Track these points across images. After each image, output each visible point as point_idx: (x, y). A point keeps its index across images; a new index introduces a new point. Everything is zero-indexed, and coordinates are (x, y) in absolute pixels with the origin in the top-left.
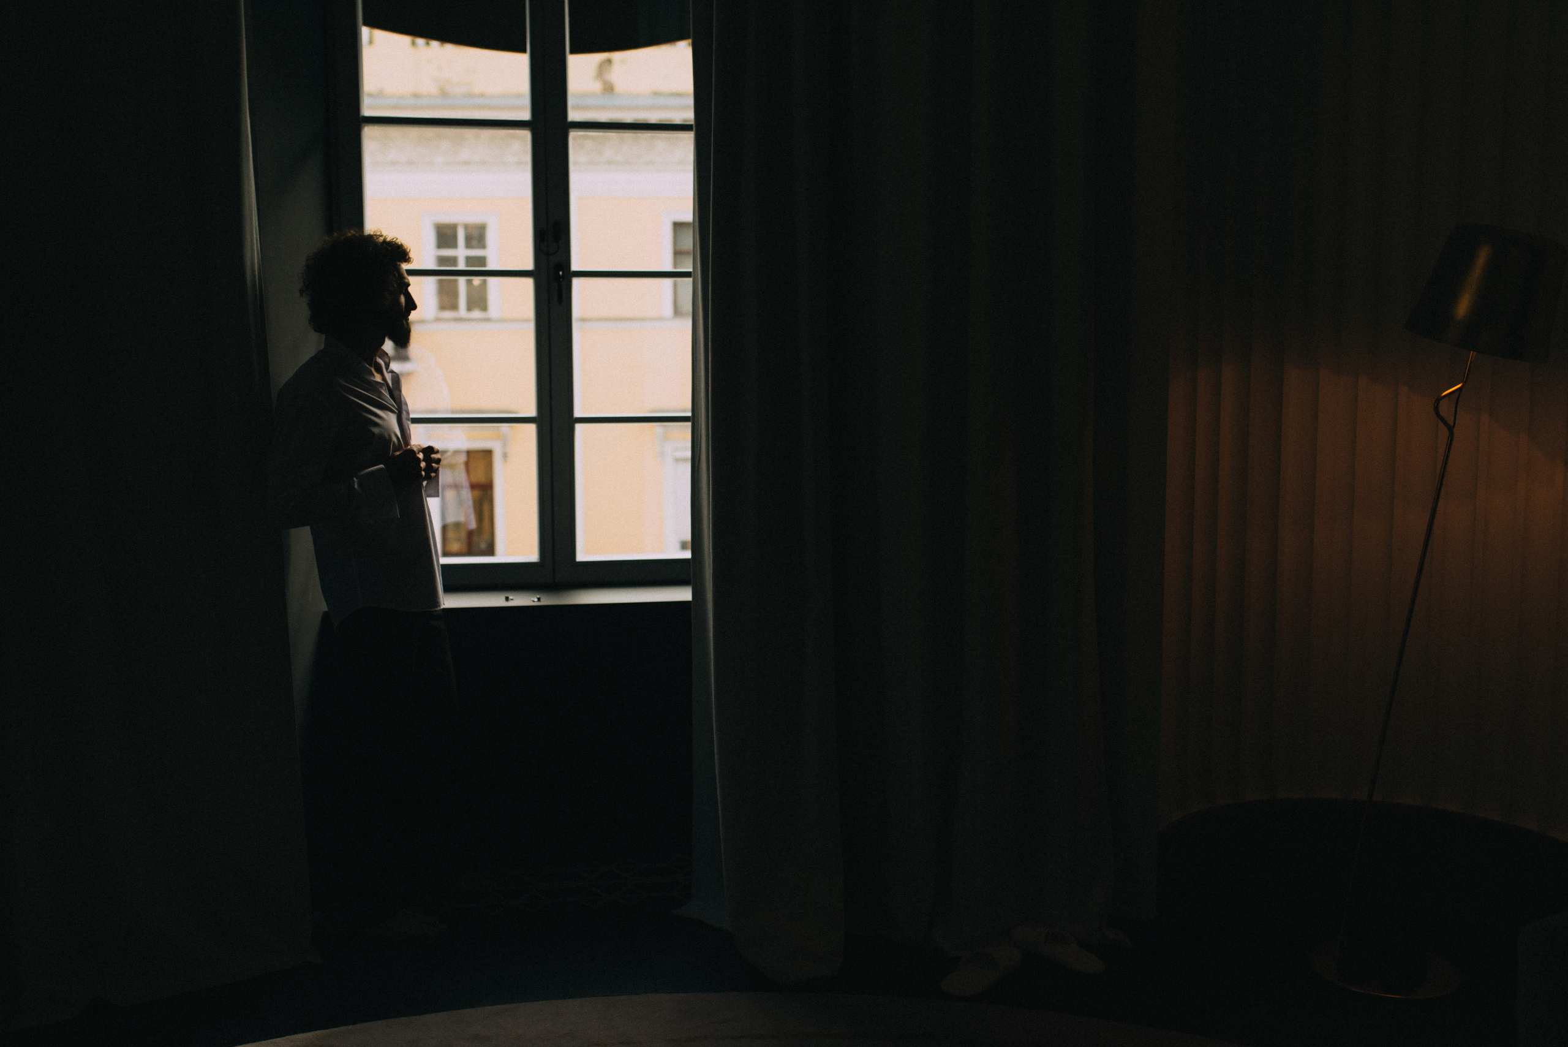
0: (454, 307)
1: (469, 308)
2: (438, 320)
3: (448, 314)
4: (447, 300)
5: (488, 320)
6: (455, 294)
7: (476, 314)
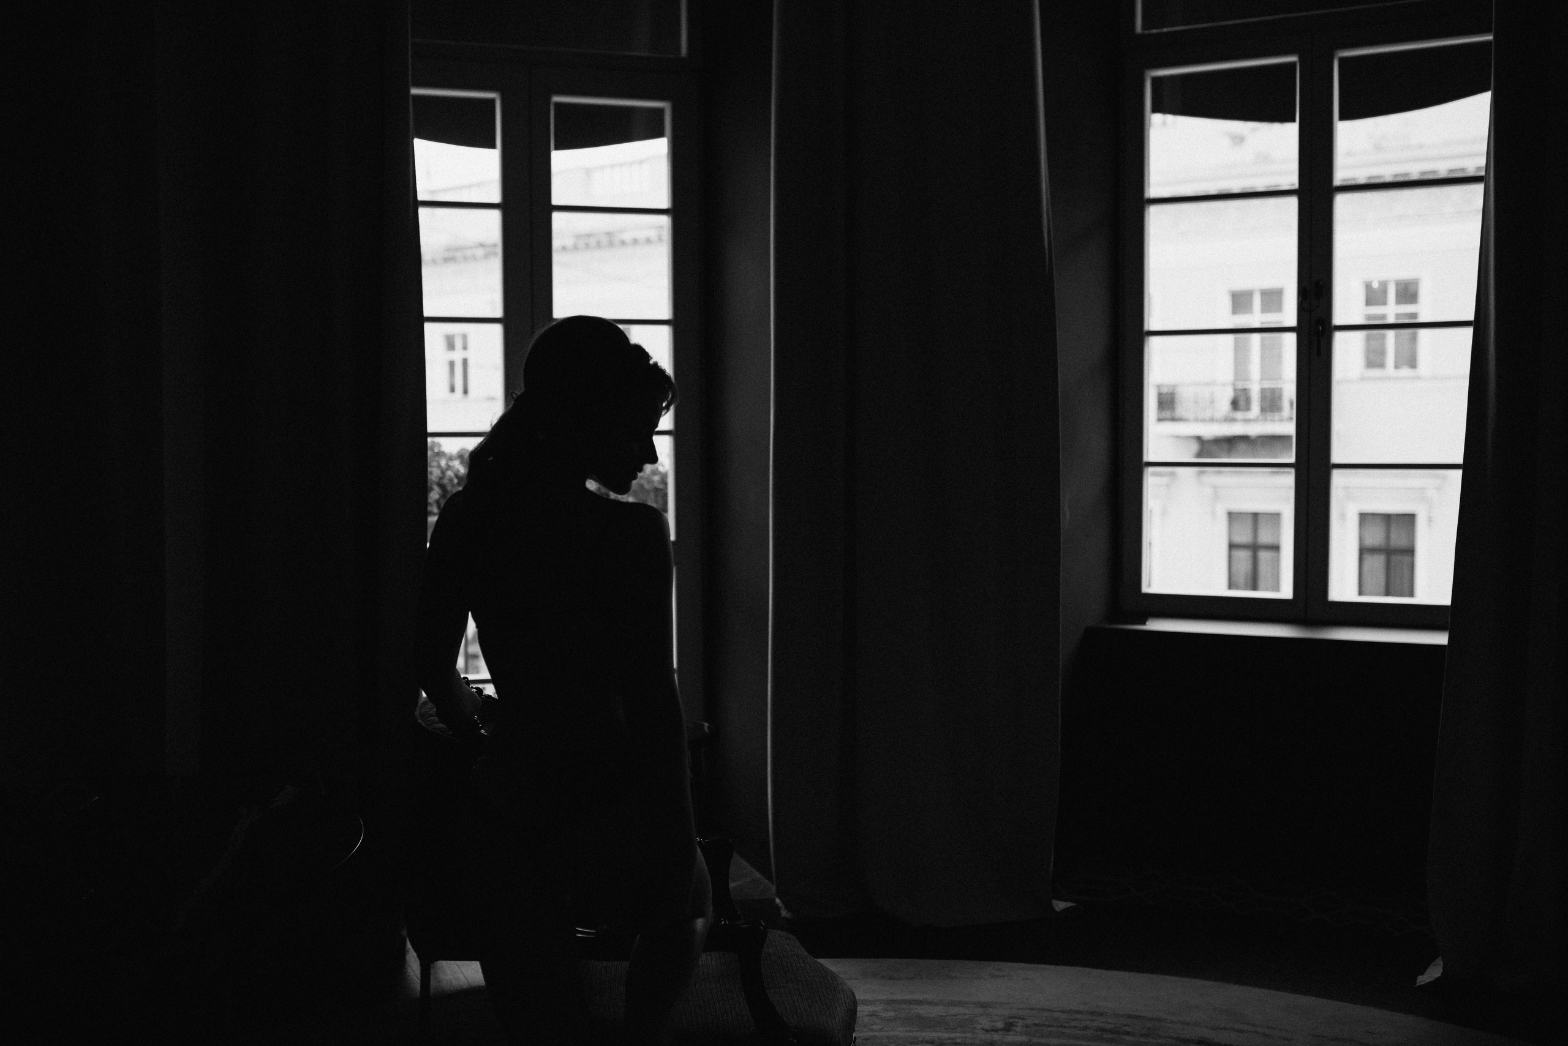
0: (1382, 365)
1: (1397, 367)
2: (1363, 379)
3: (1376, 372)
4: (1374, 360)
5: (1418, 378)
6: (1382, 353)
7: (1405, 371)
